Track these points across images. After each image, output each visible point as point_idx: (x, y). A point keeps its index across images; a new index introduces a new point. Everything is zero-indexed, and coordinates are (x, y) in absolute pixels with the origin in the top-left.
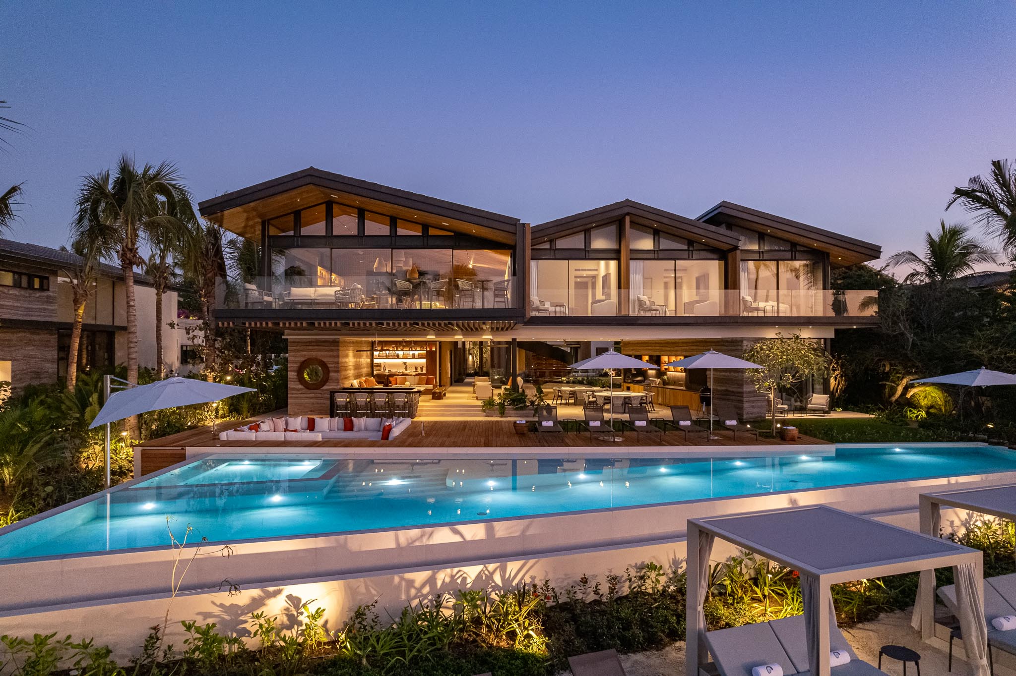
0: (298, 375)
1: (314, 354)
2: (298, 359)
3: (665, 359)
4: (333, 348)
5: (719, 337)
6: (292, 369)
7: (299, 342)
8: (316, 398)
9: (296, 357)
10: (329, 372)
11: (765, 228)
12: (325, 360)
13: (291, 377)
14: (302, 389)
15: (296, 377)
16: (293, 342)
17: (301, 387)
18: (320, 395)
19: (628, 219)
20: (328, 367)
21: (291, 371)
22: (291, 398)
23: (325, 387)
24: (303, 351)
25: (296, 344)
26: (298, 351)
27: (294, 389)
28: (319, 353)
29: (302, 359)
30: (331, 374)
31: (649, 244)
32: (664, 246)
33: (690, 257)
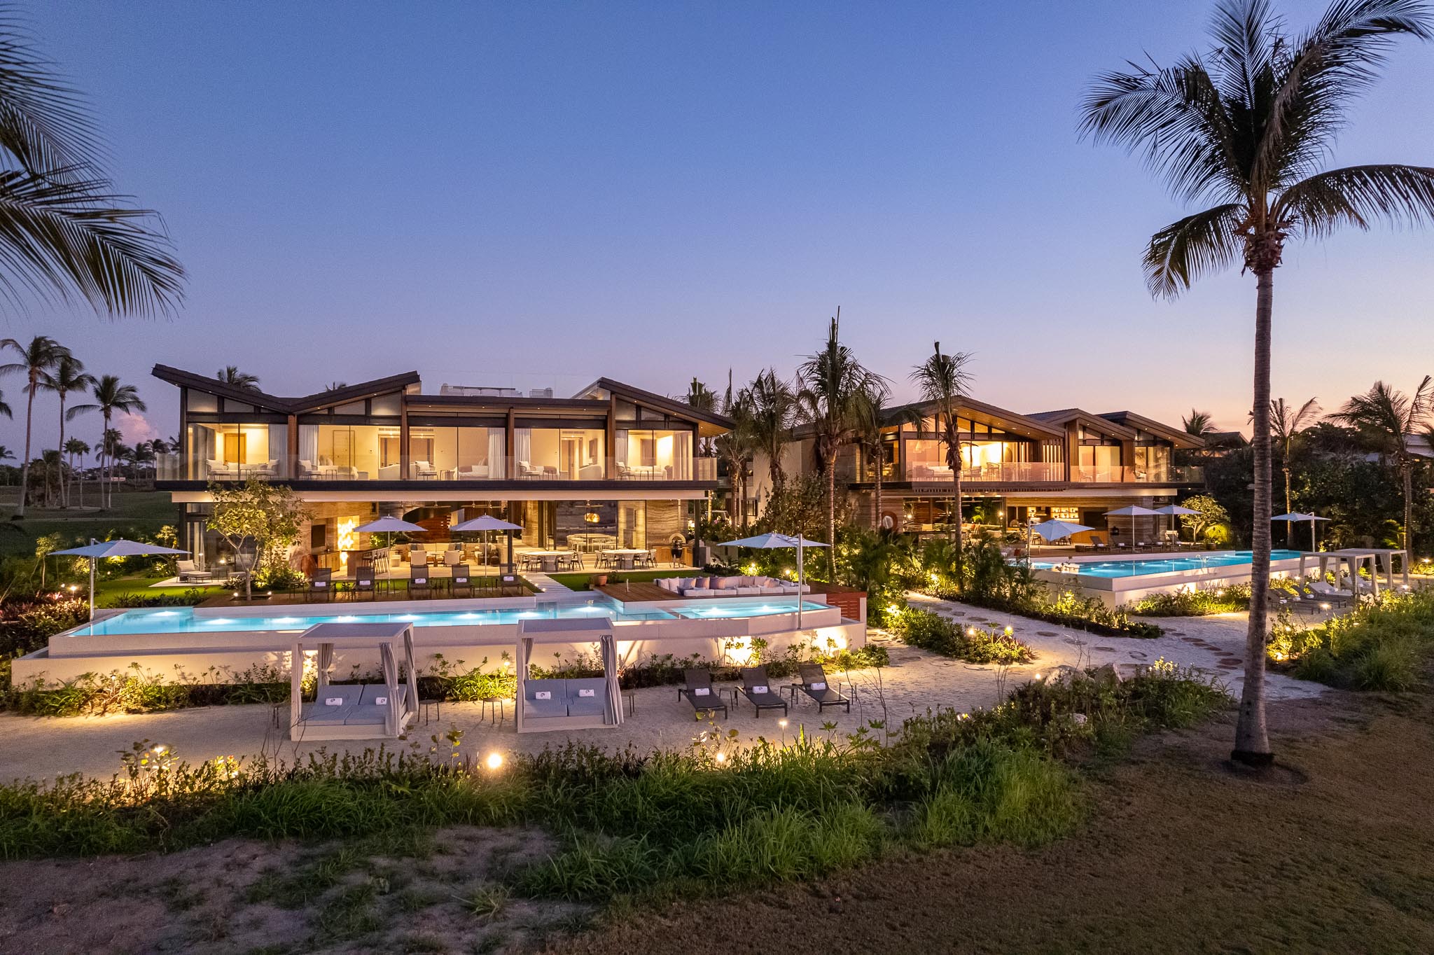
11: (1144, 427)
19: (1077, 420)
31: (1081, 435)
32: (1089, 436)
33: (1102, 444)
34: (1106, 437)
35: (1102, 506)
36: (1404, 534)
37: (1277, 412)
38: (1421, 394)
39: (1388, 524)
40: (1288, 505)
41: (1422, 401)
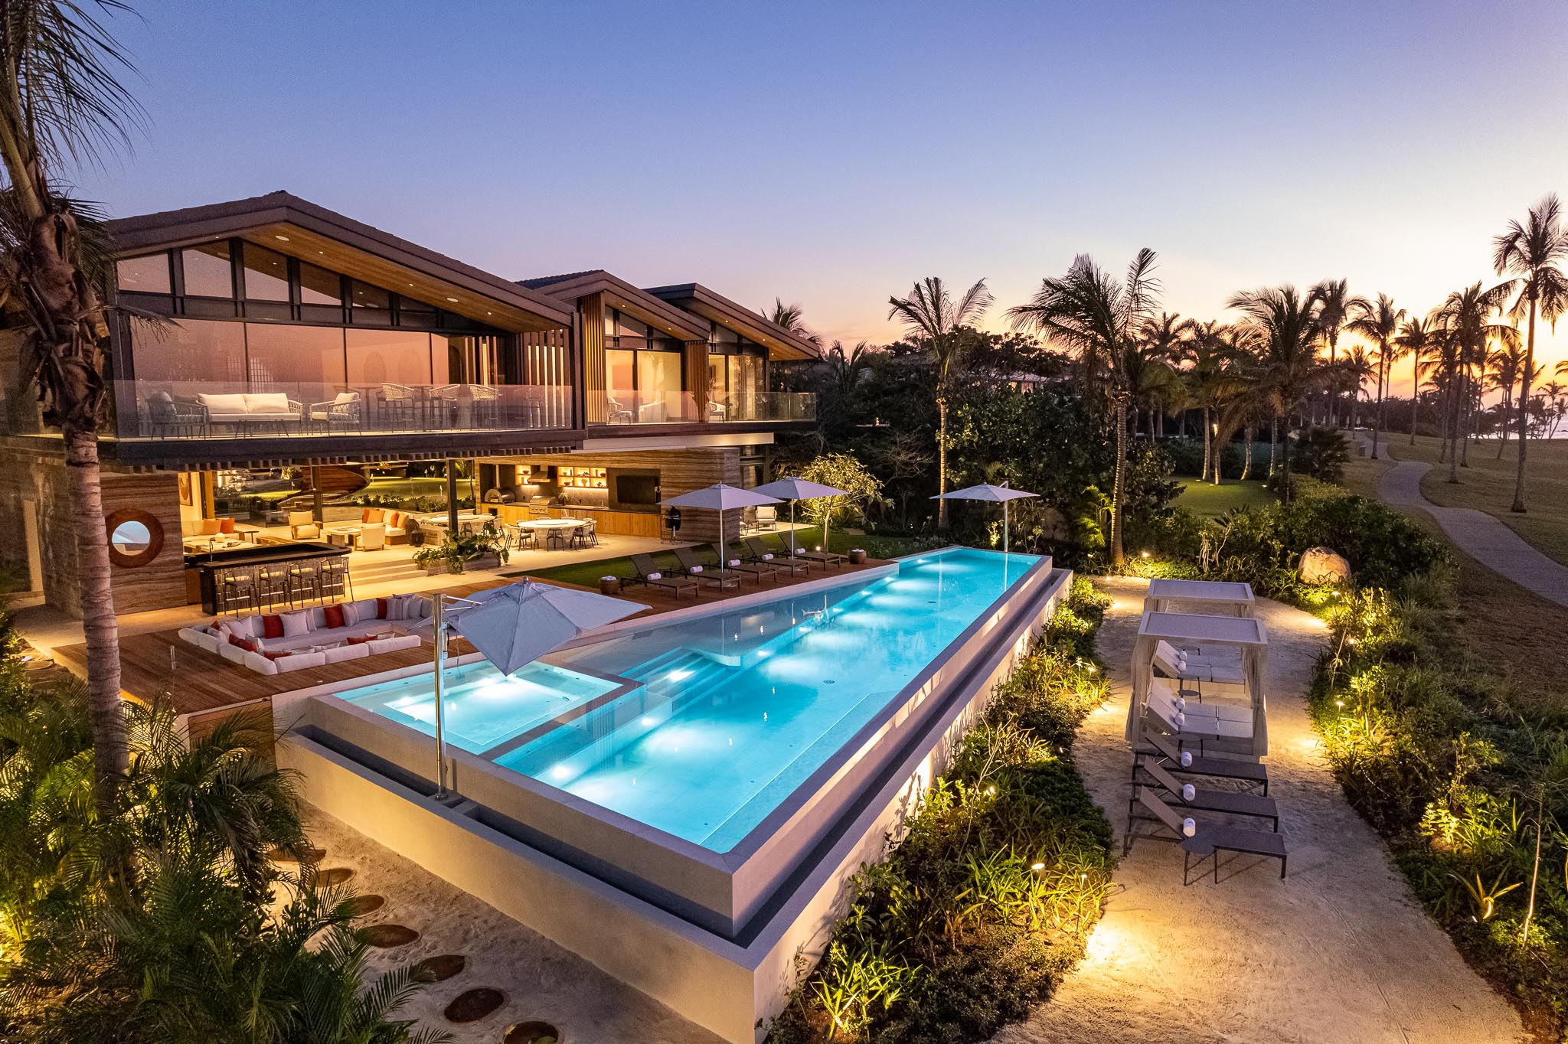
1: (127, 502)
3: (562, 470)
4: (166, 489)
10: (162, 533)
11: (724, 316)
12: (153, 511)
18: (147, 576)
19: (603, 298)
20: (159, 523)
23: (156, 561)
28: (140, 500)
30: (167, 536)
31: (609, 328)
32: (624, 331)
33: (650, 348)
34: (656, 334)
35: (650, 466)
36: (1113, 511)
37: (933, 303)
38: (1140, 278)
39: (1089, 493)
40: (942, 460)
41: (1145, 291)
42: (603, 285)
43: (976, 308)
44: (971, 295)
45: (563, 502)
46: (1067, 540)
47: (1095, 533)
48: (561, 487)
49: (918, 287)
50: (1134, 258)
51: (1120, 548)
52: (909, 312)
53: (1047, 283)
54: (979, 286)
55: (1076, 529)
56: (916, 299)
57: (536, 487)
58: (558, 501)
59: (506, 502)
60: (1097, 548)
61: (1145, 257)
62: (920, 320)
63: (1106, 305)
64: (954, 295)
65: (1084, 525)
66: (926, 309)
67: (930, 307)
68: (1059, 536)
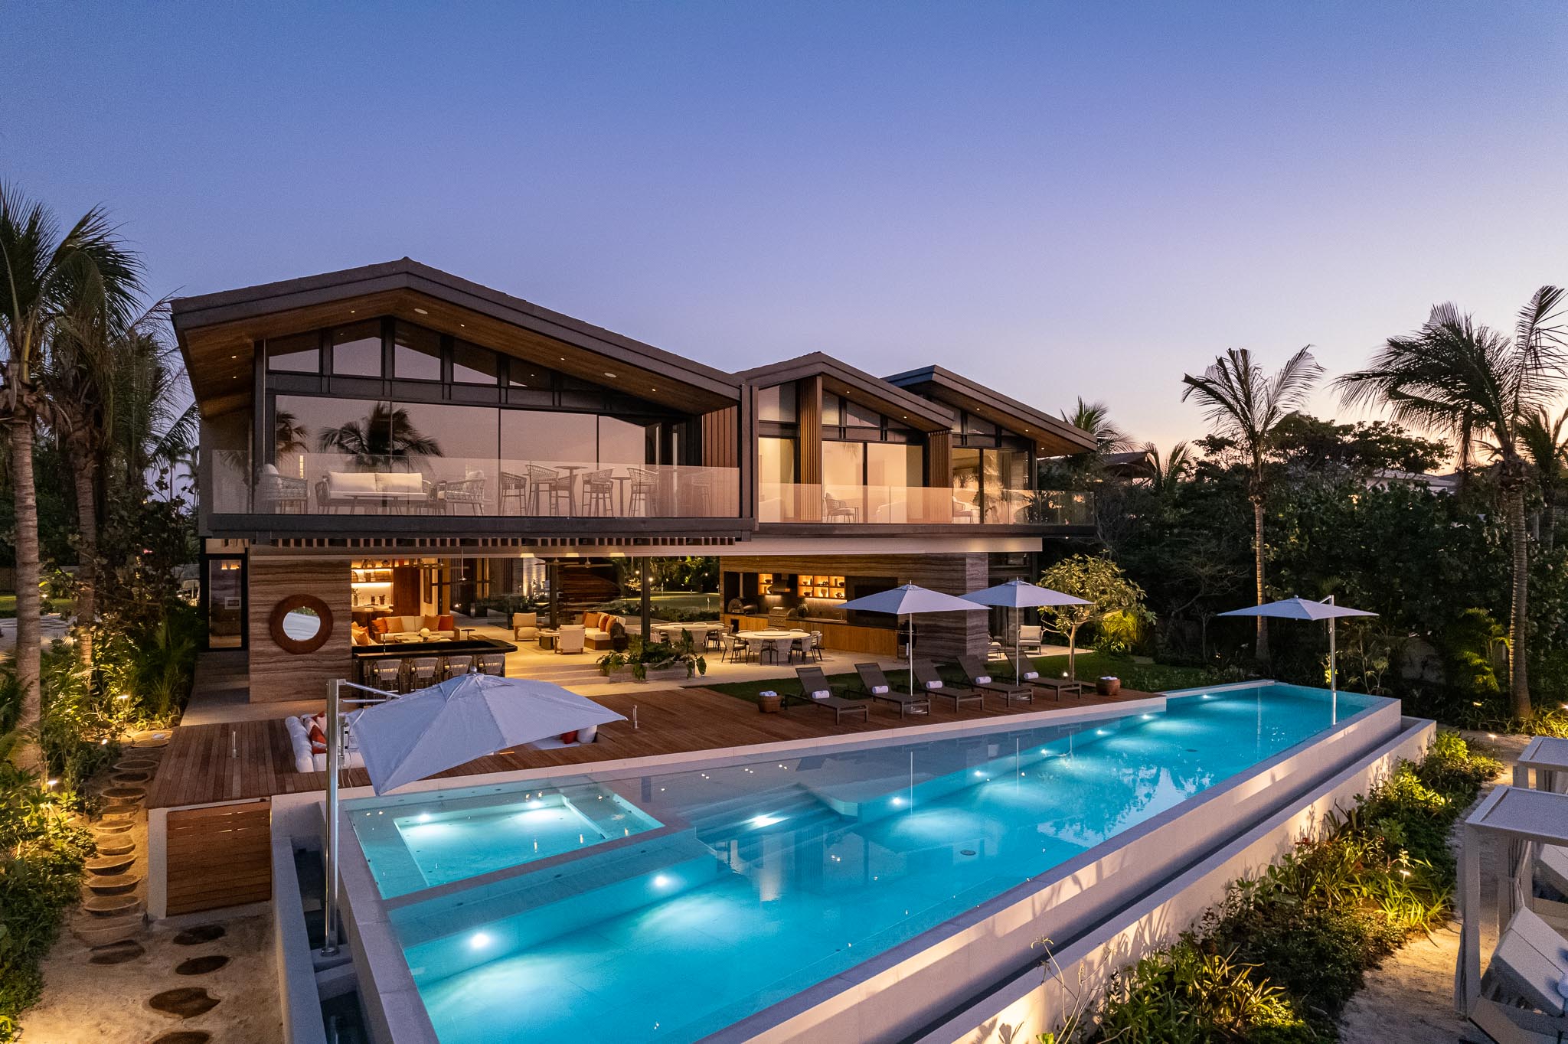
0: (270, 629)
1: (301, 588)
2: (271, 598)
3: (805, 579)
4: (339, 576)
5: (923, 552)
6: (257, 616)
7: (271, 566)
8: (307, 669)
9: (267, 593)
10: (332, 621)
11: (973, 404)
12: (324, 598)
13: (256, 631)
14: (276, 654)
15: (266, 631)
16: (257, 566)
17: (276, 649)
18: (314, 663)
19: (819, 382)
20: (330, 611)
21: (257, 620)
22: (255, 670)
23: (323, 648)
24: (278, 582)
25: (263, 570)
26: (269, 582)
27: (261, 654)
28: (313, 586)
29: (280, 598)
30: (336, 624)
31: (831, 418)
32: (852, 420)
33: (884, 439)
34: (891, 424)
35: (886, 574)
36: (1509, 643)
37: (1239, 377)
38: (1539, 325)
39: (1471, 617)
40: (1258, 573)
41: (1545, 342)
42: (820, 368)
43: (1299, 382)
44: (1292, 365)
45: (803, 613)
46: (1442, 681)
47: (1485, 673)
48: (803, 598)
49: (1220, 362)
50: (1527, 299)
51: (1525, 695)
52: (1210, 392)
53: (1393, 343)
54: (1301, 354)
55: (1454, 667)
56: (1215, 376)
57: (778, 597)
58: (797, 611)
59: (749, 613)
60: (1486, 693)
61: (1546, 299)
62: (1223, 401)
63: (1484, 366)
64: (1268, 367)
65: (1466, 661)
66: (1231, 387)
67: (1236, 385)
68: (1431, 676)
